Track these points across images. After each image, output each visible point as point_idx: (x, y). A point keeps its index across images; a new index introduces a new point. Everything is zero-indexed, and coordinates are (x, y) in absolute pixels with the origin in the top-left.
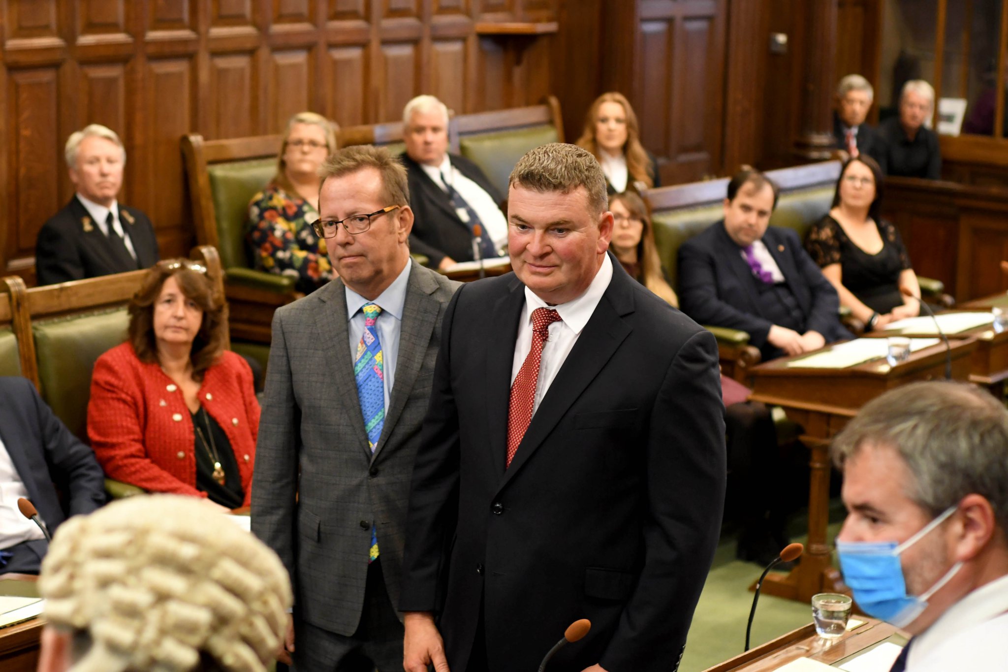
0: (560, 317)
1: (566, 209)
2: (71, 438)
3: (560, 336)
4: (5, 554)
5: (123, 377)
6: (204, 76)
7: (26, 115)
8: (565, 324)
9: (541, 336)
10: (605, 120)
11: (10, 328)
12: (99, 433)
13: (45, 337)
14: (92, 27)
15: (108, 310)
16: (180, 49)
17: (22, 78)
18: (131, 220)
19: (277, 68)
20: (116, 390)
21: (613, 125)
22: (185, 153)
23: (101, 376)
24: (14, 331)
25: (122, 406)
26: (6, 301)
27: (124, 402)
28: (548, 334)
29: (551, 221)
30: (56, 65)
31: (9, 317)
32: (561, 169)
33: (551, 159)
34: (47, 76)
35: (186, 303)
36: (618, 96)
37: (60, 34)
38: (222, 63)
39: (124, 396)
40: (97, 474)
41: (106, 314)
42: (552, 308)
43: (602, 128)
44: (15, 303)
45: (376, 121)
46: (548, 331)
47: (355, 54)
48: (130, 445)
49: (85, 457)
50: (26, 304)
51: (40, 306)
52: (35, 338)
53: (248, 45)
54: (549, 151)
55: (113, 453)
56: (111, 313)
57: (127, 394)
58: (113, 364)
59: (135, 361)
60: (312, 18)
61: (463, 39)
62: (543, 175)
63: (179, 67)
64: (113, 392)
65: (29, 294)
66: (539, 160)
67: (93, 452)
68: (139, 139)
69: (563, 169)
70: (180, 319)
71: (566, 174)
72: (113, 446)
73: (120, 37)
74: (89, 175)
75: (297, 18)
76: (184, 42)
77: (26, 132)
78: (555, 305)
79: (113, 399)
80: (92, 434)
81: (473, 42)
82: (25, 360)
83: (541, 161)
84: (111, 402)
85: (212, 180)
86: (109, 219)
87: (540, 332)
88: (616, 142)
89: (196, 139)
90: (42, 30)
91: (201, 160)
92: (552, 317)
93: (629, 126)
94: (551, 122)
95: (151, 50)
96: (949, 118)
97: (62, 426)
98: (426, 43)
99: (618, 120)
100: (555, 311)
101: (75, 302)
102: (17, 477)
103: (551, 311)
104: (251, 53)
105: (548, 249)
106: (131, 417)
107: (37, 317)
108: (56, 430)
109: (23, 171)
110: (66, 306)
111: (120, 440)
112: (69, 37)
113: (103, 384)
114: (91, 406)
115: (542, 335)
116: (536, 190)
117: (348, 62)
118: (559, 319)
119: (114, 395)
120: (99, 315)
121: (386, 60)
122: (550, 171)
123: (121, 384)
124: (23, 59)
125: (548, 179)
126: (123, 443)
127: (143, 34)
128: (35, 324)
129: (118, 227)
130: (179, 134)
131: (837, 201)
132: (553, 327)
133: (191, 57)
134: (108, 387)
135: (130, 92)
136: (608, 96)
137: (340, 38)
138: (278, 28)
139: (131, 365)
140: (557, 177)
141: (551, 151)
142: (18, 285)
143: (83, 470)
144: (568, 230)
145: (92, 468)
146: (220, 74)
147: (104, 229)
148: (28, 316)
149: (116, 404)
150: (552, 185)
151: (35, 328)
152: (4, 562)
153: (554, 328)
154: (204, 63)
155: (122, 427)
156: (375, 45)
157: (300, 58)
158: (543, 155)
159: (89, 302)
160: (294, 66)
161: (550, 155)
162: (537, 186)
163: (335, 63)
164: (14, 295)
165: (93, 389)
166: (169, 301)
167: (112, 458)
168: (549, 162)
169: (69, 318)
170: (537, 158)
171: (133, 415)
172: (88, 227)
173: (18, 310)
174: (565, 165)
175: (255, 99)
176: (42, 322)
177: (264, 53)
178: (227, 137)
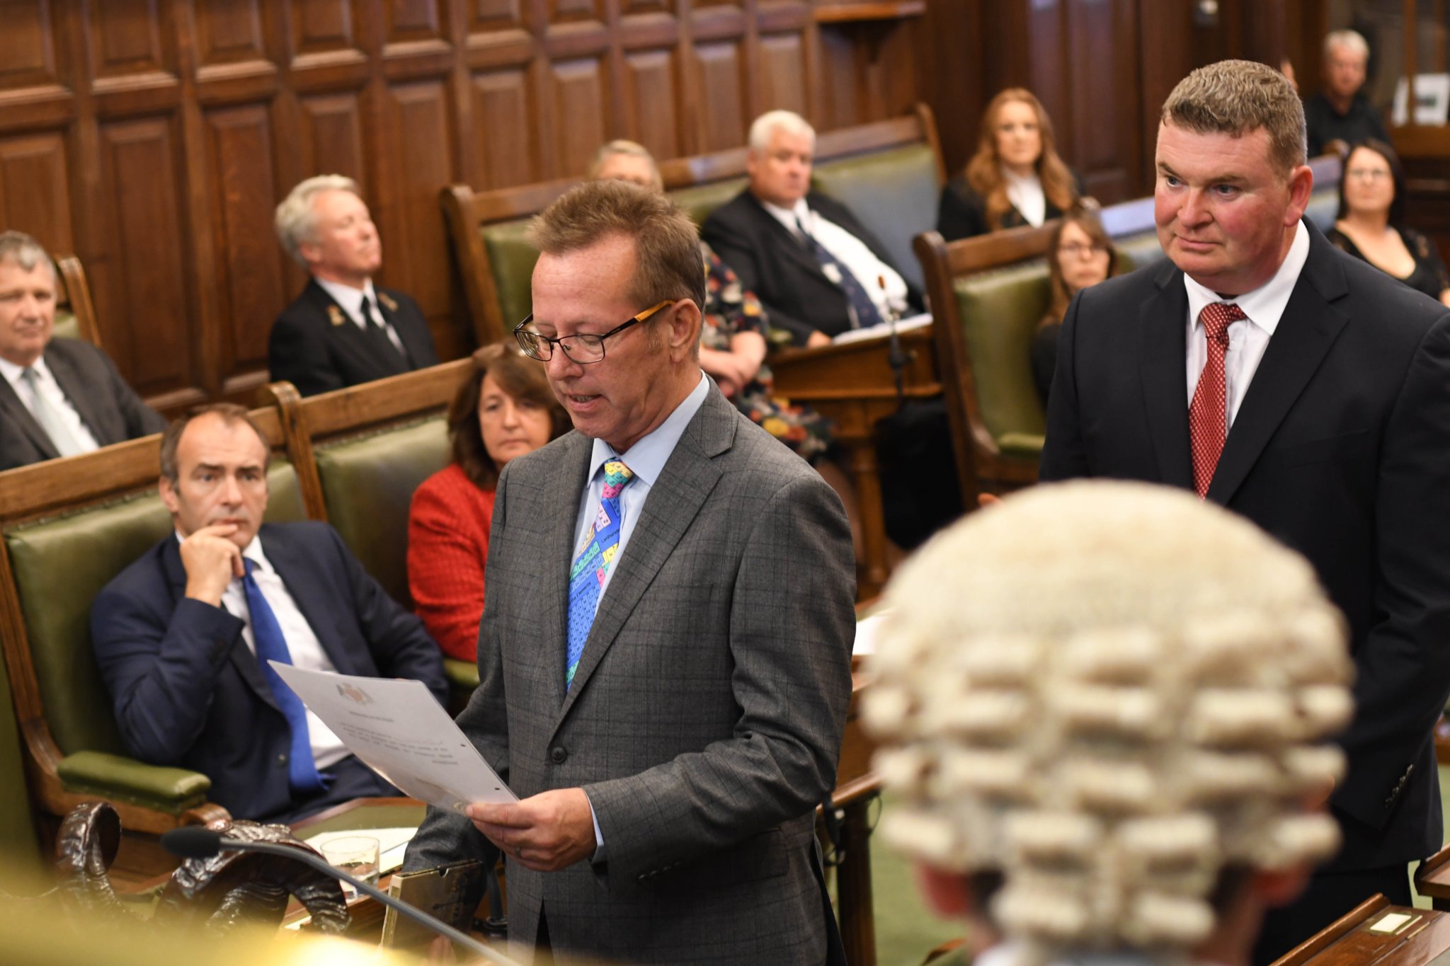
0: (1243, 313)
1: (1236, 161)
2: (391, 605)
3: (1245, 342)
4: (325, 776)
5: (457, 512)
6: (465, 103)
7: (231, 171)
8: (1252, 322)
9: (1221, 343)
10: (1009, 127)
11: (283, 456)
12: (429, 593)
13: (333, 466)
14: (311, 43)
15: (413, 423)
16: (430, 67)
17: (223, 121)
18: (392, 305)
19: (560, 86)
20: (448, 531)
21: (1022, 133)
22: (449, 212)
23: (426, 514)
24: (290, 460)
25: (459, 553)
26: (275, 418)
27: (461, 547)
28: (1228, 339)
29: (1212, 176)
30: (266, 100)
31: (281, 441)
32: (1233, 100)
33: (1220, 85)
34: (255, 116)
35: (516, 405)
36: (1023, 93)
37: (268, 55)
38: (488, 83)
39: (460, 539)
40: (433, 653)
41: (410, 427)
42: (1229, 302)
43: (1006, 138)
44: (287, 420)
45: (695, 152)
46: (1228, 336)
47: (659, 60)
48: (477, 608)
49: (414, 629)
50: (303, 421)
51: (323, 421)
52: (319, 469)
53: (520, 56)
54: (1222, 73)
55: (453, 619)
56: (417, 426)
57: (464, 536)
58: (441, 495)
59: (472, 490)
60: (599, 14)
61: (799, 32)
62: (1204, 109)
63: (428, 93)
64: (445, 534)
65: (306, 406)
66: (1204, 85)
67: (423, 623)
68: (385, 197)
69: (1236, 101)
70: (510, 429)
71: (1239, 106)
72: (452, 610)
73: (348, 55)
74: (346, 243)
75: (579, 15)
76: (434, 57)
77: (233, 197)
78: (1233, 297)
79: (445, 544)
80: (418, 595)
81: (813, 36)
82: (310, 501)
83: (1206, 87)
84: (443, 548)
85: (489, 247)
86: (365, 306)
87: (1218, 338)
88: (1028, 155)
89: (462, 192)
90: (241, 52)
91: (471, 220)
92: (1232, 315)
93: (1043, 134)
94: (922, 140)
95: (391, 70)
96: (1430, 102)
97: (379, 587)
98: (752, 40)
99: (1028, 126)
100: (1235, 306)
101: (368, 414)
102: (329, 665)
103: (1227, 308)
104: (524, 66)
105: (1206, 217)
106: (474, 569)
107: (319, 438)
108: (373, 593)
109: (233, 252)
110: (355, 420)
111: (462, 600)
112: (280, 57)
113: (429, 525)
114: (412, 556)
115: (1220, 340)
116: (1193, 130)
117: (651, 73)
118: (1243, 317)
119: (446, 539)
120: (401, 430)
121: (701, 67)
122: (1216, 103)
123: (454, 522)
124: (222, 94)
125: (1210, 115)
126: (466, 605)
127: (378, 49)
128: (317, 448)
129: (377, 317)
130: (436, 188)
131: (1344, 210)
132: (1235, 328)
133: (444, 77)
134: (436, 528)
135: (368, 132)
136: (1009, 94)
137: (642, 39)
138: (559, 30)
139: (467, 495)
140: (1226, 112)
141: (1224, 73)
142: (289, 393)
143: (413, 650)
144: (1238, 190)
145: (425, 645)
146: (484, 100)
147: (359, 320)
148: (307, 438)
149: (450, 551)
150: (1216, 124)
151: (318, 455)
152: (326, 788)
153: (1236, 330)
154: (463, 83)
155: (462, 582)
156: (686, 48)
157: (587, 70)
158: (1211, 78)
159: (387, 412)
160: (582, 83)
161: (1221, 77)
162: (1196, 125)
163: (635, 75)
164: (285, 409)
165: (413, 533)
166: (494, 408)
167: (452, 628)
168: (1217, 89)
169: (361, 436)
170: (1202, 82)
171: (476, 565)
172: (337, 319)
173: (293, 430)
174: (1239, 94)
175: (534, 130)
176: (326, 445)
177: (541, 66)
178: (502, 186)
